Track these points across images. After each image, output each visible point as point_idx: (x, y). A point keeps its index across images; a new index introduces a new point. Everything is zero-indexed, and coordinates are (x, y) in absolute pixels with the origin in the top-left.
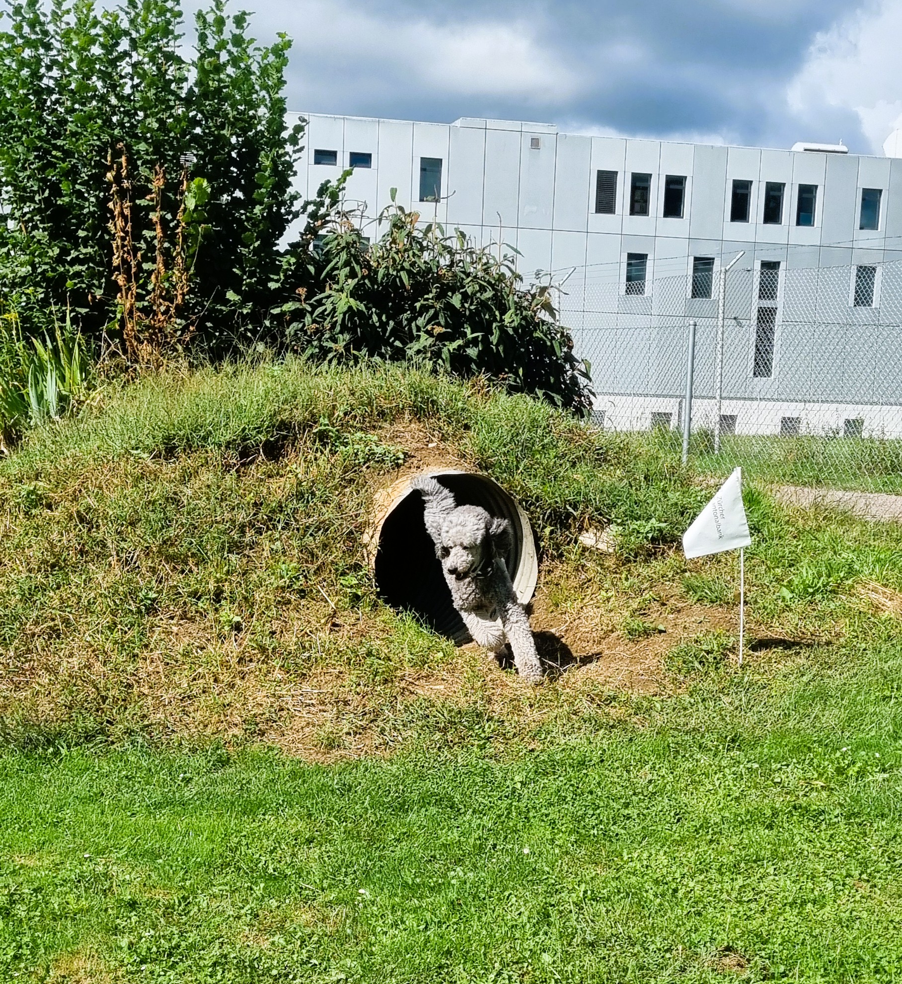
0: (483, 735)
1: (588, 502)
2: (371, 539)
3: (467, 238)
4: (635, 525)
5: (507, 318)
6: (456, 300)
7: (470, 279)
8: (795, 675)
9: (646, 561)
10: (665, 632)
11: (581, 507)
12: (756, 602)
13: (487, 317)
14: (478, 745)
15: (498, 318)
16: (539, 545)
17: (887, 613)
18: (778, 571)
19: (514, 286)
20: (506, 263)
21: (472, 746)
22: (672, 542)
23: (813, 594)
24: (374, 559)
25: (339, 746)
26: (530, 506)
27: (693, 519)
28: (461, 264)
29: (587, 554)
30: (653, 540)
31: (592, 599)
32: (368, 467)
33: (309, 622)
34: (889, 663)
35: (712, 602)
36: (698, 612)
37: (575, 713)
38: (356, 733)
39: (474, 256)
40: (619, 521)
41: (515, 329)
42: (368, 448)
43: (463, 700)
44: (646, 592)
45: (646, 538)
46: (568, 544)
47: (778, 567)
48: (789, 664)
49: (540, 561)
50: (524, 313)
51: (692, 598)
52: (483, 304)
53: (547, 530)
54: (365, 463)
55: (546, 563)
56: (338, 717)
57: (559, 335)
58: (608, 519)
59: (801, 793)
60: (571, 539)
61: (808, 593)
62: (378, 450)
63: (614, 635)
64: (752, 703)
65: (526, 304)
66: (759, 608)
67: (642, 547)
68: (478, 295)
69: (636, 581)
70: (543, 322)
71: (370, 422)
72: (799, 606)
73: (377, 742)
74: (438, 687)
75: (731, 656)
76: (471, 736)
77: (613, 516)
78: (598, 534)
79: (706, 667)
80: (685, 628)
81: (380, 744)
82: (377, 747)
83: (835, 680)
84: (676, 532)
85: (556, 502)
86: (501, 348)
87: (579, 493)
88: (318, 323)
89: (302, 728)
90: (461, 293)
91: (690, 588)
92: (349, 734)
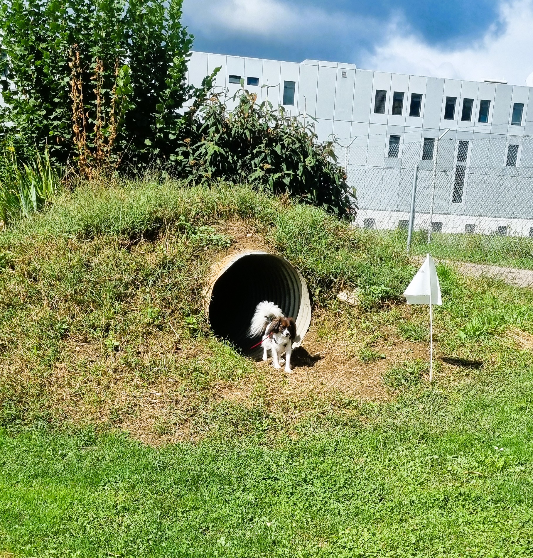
0: (261, 428)
1: (343, 274)
2: (207, 294)
3: (286, 111)
4: (372, 288)
5: (307, 160)
6: (278, 149)
7: (287, 135)
8: (465, 390)
9: (377, 311)
10: (385, 358)
11: (339, 276)
12: (443, 340)
13: (296, 159)
14: (257, 435)
15: (302, 160)
16: (312, 299)
17: (525, 349)
18: (458, 320)
19: (313, 141)
20: (309, 127)
21: (254, 435)
22: (393, 299)
23: (479, 336)
24: (208, 306)
25: (167, 433)
26: (308, 274)
27: (407, 285)
28: (282, 127)
29: (342, 305)
30: (382, 298)
31: (343, 334)
32: (208, 248)
33: (162, 347)
34: (525, 383)
35: (416, 339)
36: (406, 347)
37: (323, 413)
38: (179, 424)
39: (289, 122)
40: (362, 286)
41: (312, 168)
42: (209, 236)
43: (252, 402)
44: (376, 331)
45: (378, 297)
46: (330, 299)
47: (458, 317)
48: (462, 382)
49: (313, 309)
50: (318, 157)
51: (404, 337)
52: (294, 151)
53: (317, 291)
54: (207, 245)
55: (317, 310)
56: (170, 412)
57: (338, 171)
58: (355, 284)
59: (465, 480)
60: (333, 296)
61: (476, 334)
62: (215, 238)
63: (354, 359)
64: (437, 409)
65: (319, 152)
66: (445, 345)
67: (375, 302)
68: (291, 146)
69: (370, 324)
70: (329, 163)
71: (212, 220)
72: (470, 343)
73: (193, 431)
74: (236, 393)
75: (426, 376)
76: (253, 428)
77: (359, 282)
78: (349, 294)
79: (409, 383)
80: (398, 356)
81: (194, 433)
82: (192, 435)
83: (490, 395)
84: (396, 294)
85: (324, 273)
86: (304, 178)
87: (338, 268)
88: (197, 160)
89: (146, 419)
90: (281, 144)
91: (402, 330)
92: (175, 424)
